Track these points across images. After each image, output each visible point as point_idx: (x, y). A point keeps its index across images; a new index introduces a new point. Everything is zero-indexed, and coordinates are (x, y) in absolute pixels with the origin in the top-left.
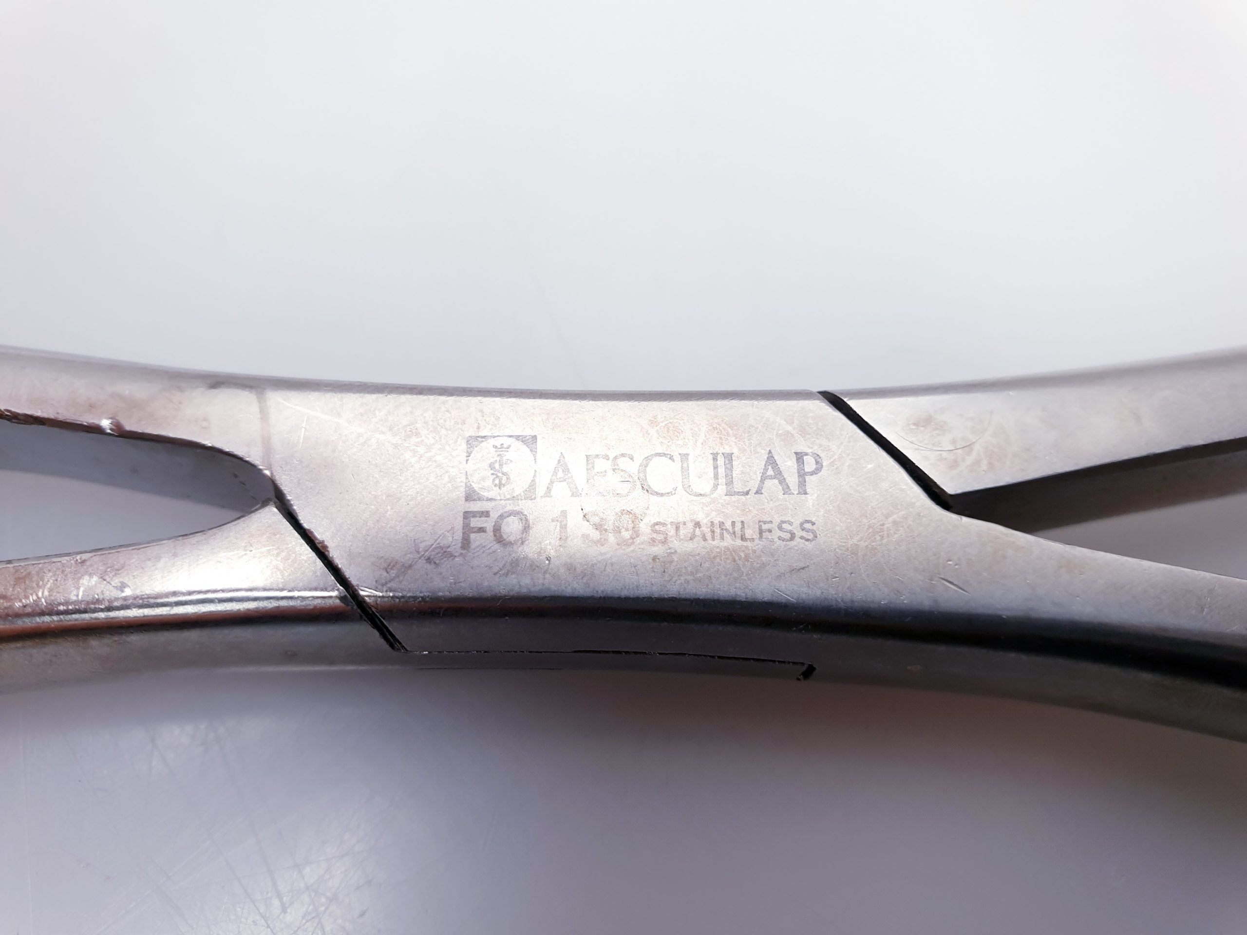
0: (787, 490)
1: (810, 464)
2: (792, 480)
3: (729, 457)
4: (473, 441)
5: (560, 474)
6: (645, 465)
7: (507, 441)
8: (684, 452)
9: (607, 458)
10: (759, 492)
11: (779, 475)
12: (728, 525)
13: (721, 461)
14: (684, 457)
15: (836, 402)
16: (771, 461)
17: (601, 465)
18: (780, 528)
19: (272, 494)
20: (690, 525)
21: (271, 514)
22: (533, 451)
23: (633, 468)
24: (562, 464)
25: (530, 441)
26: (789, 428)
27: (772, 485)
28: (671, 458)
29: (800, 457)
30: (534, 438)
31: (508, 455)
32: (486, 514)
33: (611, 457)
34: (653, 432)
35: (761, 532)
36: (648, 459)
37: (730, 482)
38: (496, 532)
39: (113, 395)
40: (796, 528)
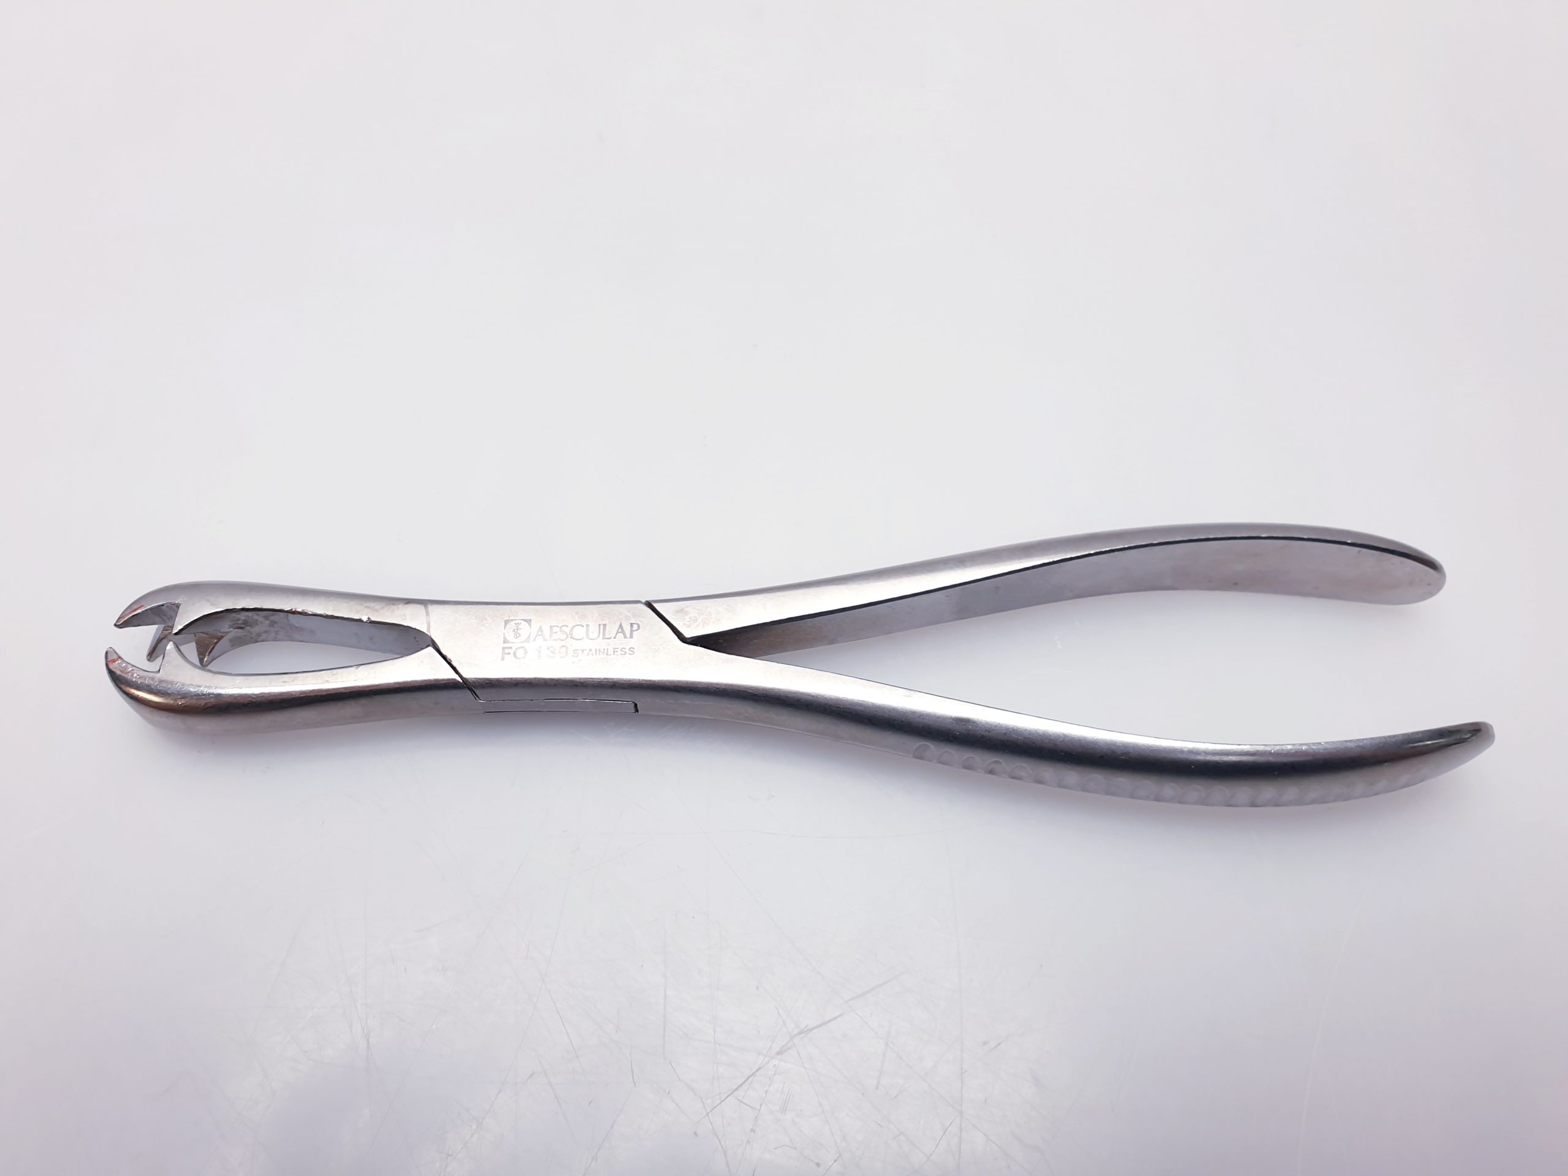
0: (625, 637)
1: (635, 627)
2: (628, 635)
3: (605, 625)
4: (506, 622)
5: (540, 633)
6: (572, 630)
7: (520, 621)
8: (588, 624)
9: (558, 626)
10: (615, 638)
11: (623, 632)
12: (602, 650)
13: (602, 627)
14: (588, 626)
15: (649, 605)
16: (621, 626)
17: (555, 629)
18: (621, 650)
19: (430, 643)
20: (588, 650)
21: (430, 649)
22: (530, 625)
23: (567, 630)
24: (540, 629)
25: (529, 621)
26: (629, 614)
27: (621, 635)
28: (583, 626)
29: (632, 625)
30: (530, 620)
31: (520, 627)
32: (511, 648)
33: (560, 626)
34: (576, 617)
35: (614, 652)
36: (574, 627)
37: (604, 635)
38: (515, 654)
39: (366, 607)
40: (628, 652)
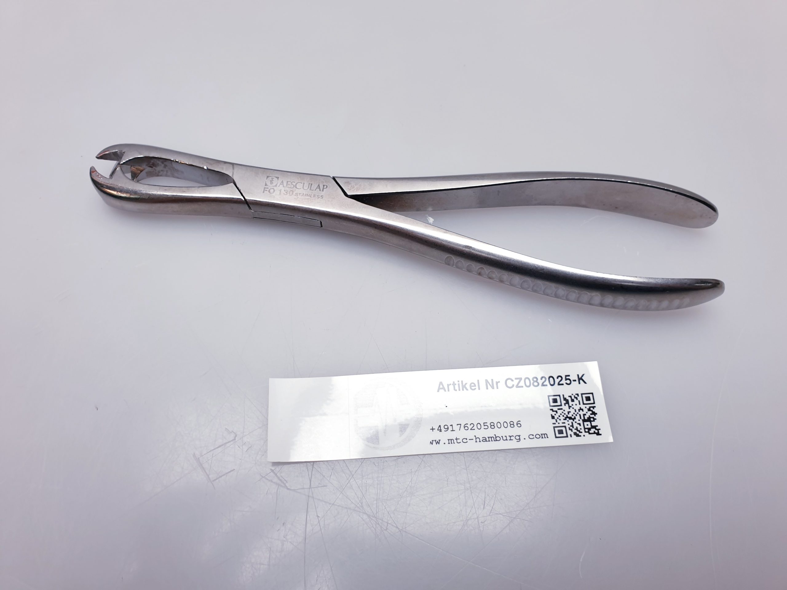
0: (320, 190)
1: (325, 187)
2: (321, 189)
3: (312, 184)
4: (268, 177)
5: (282, 183)
6: (296, 184)
7: (273, 177)
8: (304, 182)
10: (315, 190)
11: (319, 188)
12: (309, 195)
13: (310, 185)
14: (304, 183)
15: (334, 179)
16: (319, 185)
17: (289, 183)
18: (317, 196)
19: (233, 181)
20: (302, 194)
21: (232, 184)
22: (278, 179)
23: (294, 184)
24: (282, 182)
25: (278, 178)
26: (323, 180)
27: (318, 189)
28: (302, 183)
29: (324, 186)
30: (278, 177)
31: (274, 180)
32: (268, 188)
33: (291, 181)
34: (299, 179)
35: (314, 196)
36: (298, 183)
37: (311, 188)
38: (269, 191)
39: (207, 162)
40: (320, 196)
